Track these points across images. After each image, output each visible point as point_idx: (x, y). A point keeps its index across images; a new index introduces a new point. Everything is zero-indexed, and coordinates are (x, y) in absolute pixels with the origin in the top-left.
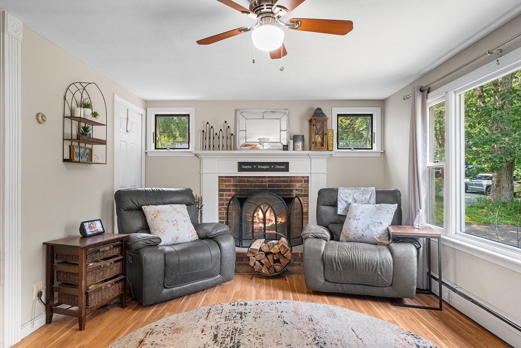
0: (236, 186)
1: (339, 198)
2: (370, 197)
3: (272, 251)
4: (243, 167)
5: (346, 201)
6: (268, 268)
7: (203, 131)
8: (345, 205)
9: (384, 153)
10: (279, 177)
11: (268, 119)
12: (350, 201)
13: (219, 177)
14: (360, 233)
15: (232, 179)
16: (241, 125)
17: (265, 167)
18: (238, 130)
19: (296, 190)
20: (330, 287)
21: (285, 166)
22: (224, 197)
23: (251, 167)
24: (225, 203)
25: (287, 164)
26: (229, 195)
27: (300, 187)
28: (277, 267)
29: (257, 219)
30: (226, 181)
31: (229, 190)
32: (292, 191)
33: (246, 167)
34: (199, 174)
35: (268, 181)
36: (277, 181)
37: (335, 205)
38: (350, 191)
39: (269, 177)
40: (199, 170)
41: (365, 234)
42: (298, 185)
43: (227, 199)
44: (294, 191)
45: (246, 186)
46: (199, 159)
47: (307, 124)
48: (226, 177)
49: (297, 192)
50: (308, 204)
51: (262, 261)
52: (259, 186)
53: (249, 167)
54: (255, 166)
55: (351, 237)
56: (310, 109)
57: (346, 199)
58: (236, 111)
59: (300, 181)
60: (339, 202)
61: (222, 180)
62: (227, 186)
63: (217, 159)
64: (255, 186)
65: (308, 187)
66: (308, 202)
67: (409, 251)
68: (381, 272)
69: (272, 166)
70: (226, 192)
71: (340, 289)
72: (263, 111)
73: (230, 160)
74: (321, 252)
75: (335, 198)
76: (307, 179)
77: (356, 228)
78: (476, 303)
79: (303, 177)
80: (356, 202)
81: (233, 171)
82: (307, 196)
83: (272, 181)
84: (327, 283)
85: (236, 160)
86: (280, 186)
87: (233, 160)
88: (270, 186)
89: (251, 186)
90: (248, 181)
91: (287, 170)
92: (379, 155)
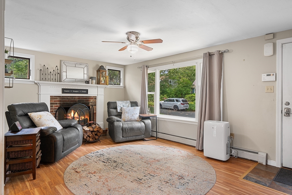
0: (60, 101)
1: (117, 105)
2: (129, 104)
3: (95, 130)
4: (65, 91)
5: (120, 107)
6: (92, 138)
7: (41, 70)
8: (120, 108)
9: (125, 87)
10: (83, 97)
11: (78, 67)
12: (122, 106)
13: (51, 96)
14: (130, 118)
15: (58, 97)
16: (64, 69)
17: (76, 92)
18: (62, 71)
19: (91, 103)
20: (124, 139)
21: (86, 91)
22: (53, 108)
23: (69, 91)
24: (54, 110)
25: (87, 90)
26: (57, 106)
27: (92, 101)
28: (97, 137)
29: (70, 117)
30: (54, 99)
31: (56, 104)
32: (89, 103)
33: (67, 91)
34: (37, 95)
35: (78, 98)
36: (82, 99)
37: (116, 108)
38: (121, 103)
39: (78, 97)
40: (37, 92)
41: (132, 118)
42: (92, 100)
43: (55, 108)
44: (90, 103)
45: (66, 101)
46: (37, 86)
47: (96, 72)
48: (54, 96)
49: (91, 104)
50: (96, 109)
51: (90, 136)
52: (73, 101)
53: (68, 91)
54: (71, 91)
55: (126, 120)
56: (97, 65)
57: (120, 106)
58: (61, 61)
59: (92, 98)
60: (118, 107)
61: (52, 98)
62: (55, 101)
63: (49, 87)
64: (71, 101)
65: (96, 101)
66: (96, 108)
67: (148, 122)
68: (142, 130)
69: (80, 91)
70: (54, 104)
71: (128, 139)
72: (76, 63)
73: (57, 87)
74: (121, 126)
75: (116, 106)
76: (95, 97)
77: (128, 116)
78: (166, 134)
79: (94, 97)
80: (124, 107)
81: (59, 93)
82: (96, 105)
83: (80, 98)
84: (123, 138)
85: (61, 87)
86: (84, 101)
87: (59, 87)
88: (78, 101)
89: (69, 101)
90: (67, 99)
91: (87, 93)
92: (123, 88)
